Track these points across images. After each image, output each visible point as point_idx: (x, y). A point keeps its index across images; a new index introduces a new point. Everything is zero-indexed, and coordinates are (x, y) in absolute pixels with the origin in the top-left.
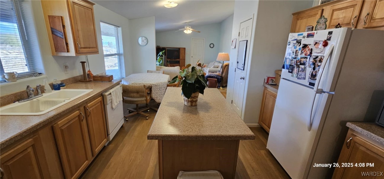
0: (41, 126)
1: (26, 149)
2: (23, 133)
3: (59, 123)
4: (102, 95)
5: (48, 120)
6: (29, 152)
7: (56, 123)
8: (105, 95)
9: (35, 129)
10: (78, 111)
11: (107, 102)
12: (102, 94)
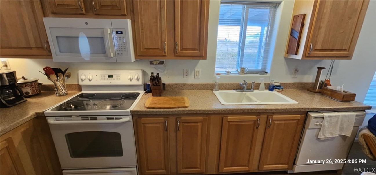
0: (212, 112)
1: (198, 122)
2: (198, 111)
3: (229, 117)
4: (305, 114)
5: (219, 110)
6: (198, 125)
7: (227, 117)
8: (310, 115)
9: (206, 112)
10: (255, 117)
11: (308, 126)
12: (307, 112)
